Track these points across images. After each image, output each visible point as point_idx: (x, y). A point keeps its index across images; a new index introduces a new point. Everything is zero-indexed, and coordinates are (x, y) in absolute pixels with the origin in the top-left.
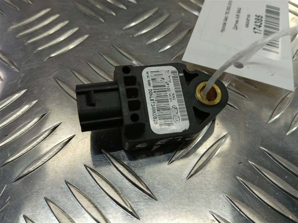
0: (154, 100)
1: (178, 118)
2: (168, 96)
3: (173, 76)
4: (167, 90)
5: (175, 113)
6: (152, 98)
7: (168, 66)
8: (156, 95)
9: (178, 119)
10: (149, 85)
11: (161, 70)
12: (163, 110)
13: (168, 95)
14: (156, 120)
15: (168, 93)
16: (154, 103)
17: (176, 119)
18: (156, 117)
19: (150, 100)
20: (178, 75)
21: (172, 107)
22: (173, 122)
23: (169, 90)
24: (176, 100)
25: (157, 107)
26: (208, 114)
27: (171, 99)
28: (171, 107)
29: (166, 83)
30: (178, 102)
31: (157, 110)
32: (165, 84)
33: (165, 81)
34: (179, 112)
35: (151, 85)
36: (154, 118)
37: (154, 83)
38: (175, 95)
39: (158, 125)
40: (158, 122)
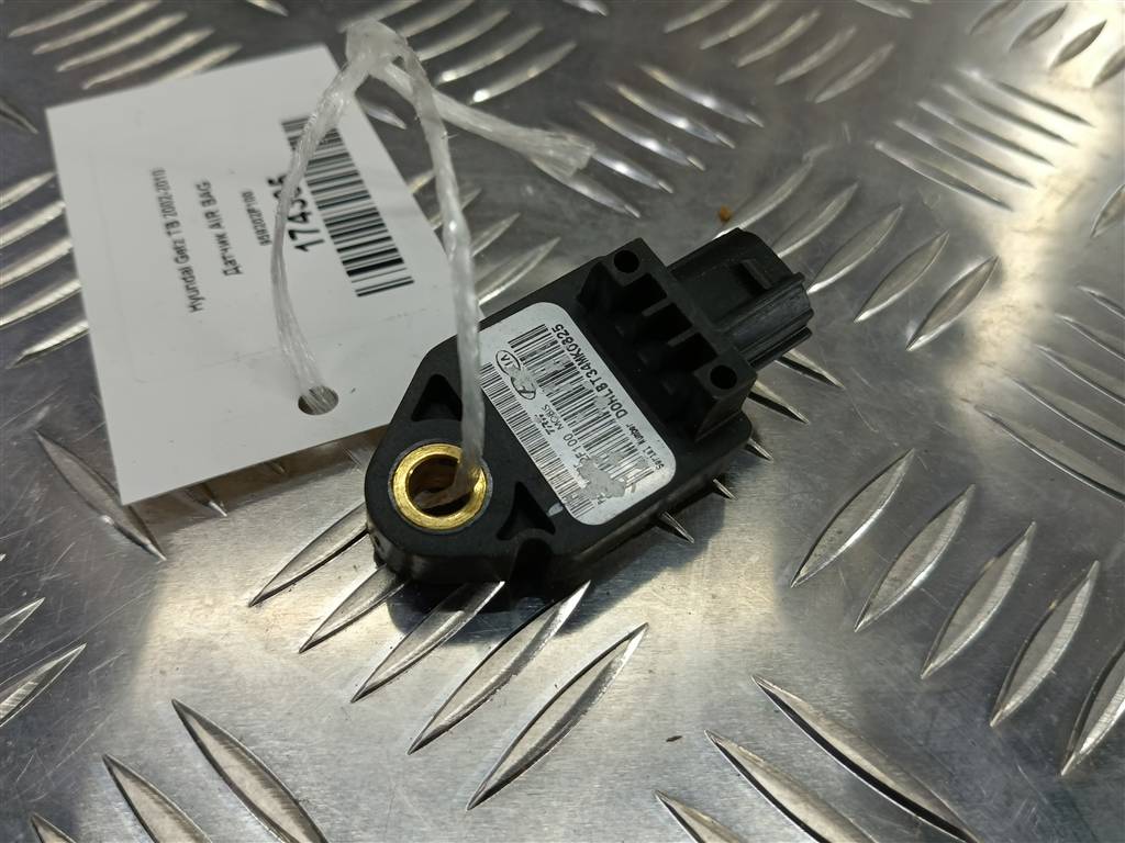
0: (595, 391)
1: (503, 366)
2: (561, 420)
3: (578, 493)
4: (575, 437)
5: (519, 377)
6: (606, 391)
7: (609, 517)
8: (597, 406)
9: (503, 363)
10: (633, 429)
11: (623, 495)
12: (557, 372)
13: (564, 424)
14: (565, 337)
15: (568, 430)
16: (593, 382)
17: (507, 362)
18: (568, 345)
19: (606, 386)
20: (563, 501)
21: (534, 392)
22: (512, 351)
23: (568, 439)
24: (532, 418)
25: (578, 373)
26: (419, 415)
27: (551, 414)
28: (539, 390)
29: (588, 459)
30: (524, 413)
31: (572, 364)
32: (588, 453)
33: (593, 464)
34: (510, 386)
35: (627, 432)
36: (572, 339)
37: (624, 441)
38: (543, 430)
39: (551, 325)
40: (554, 335)
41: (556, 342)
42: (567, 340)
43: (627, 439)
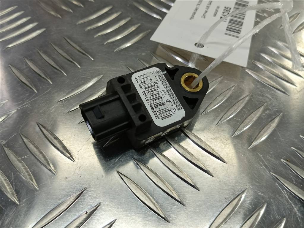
0: (150, 99)
2: (160, 93)
3: (158, 75)
4: (157, 88)
5: (170, 106)
6: (147, 99)
7: (151, 68)
8: (150, 95)
9: (174, 110)
10: (141, 88)
11: (147, 73)
12: (160, 106)
13: (160, 92)
14: (156, 115)
15: (159, 90)
16: (150, 102)
17: (173, 110)
18: (156, 113)
20: (162, 74)
22: (172, 113)
23: (159, 88)
24: (168, 94)
25: (154, 105)
26: (197, 100)
27: (163, 95)
28: (165, 102)
29: (155, 82)
30: (170, 96)
31: (155, 108)
32: (154, 84)
33: (153, 81)
35: (143, 87)
36: (154, 114)
37: (144, 85)
38: (166, 91)
39: (160, 119)
40: (159, 116)
41: (159, 114)
42: (156, 114)
43: (144, 86)
